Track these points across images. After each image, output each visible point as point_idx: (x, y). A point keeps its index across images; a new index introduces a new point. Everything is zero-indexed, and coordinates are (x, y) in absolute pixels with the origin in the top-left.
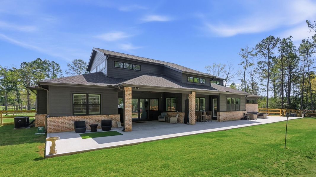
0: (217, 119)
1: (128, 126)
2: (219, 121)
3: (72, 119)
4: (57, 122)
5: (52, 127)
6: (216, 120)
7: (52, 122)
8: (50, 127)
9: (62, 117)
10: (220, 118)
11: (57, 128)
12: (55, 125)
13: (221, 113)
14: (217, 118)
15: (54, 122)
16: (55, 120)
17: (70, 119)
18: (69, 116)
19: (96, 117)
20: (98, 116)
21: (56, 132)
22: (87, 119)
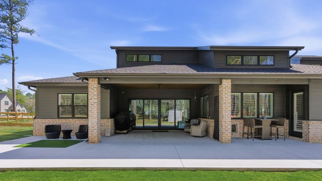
0: (303, 135)
1: (92, 135)
2: (307, 141)
3: (55, 122)
4: (41, 125)
5: (37, 130)
6: (301, 137)
7: (37, 124)
8: (36, 130)
9: (46, 119)
10: (310, 135)
11: (42, 131)
12: (40, 128)
13: (311, 123)
14: (301, 133)
15: (39, 124)
16: (40, 122)
17: (54, 122)
18: (52, 119)
19: (82, 122)
20: (84, 120)
21: (41, 136)
22: (70, 122)
